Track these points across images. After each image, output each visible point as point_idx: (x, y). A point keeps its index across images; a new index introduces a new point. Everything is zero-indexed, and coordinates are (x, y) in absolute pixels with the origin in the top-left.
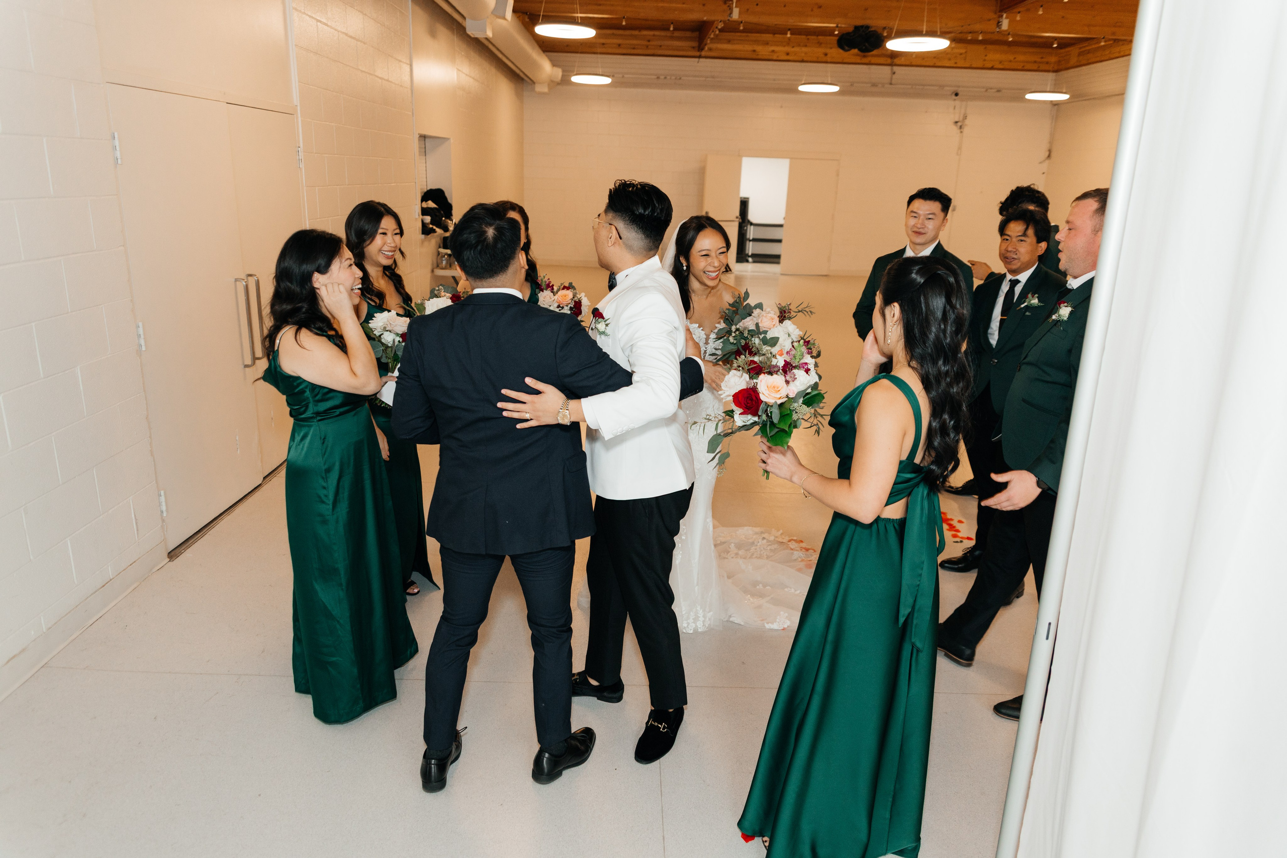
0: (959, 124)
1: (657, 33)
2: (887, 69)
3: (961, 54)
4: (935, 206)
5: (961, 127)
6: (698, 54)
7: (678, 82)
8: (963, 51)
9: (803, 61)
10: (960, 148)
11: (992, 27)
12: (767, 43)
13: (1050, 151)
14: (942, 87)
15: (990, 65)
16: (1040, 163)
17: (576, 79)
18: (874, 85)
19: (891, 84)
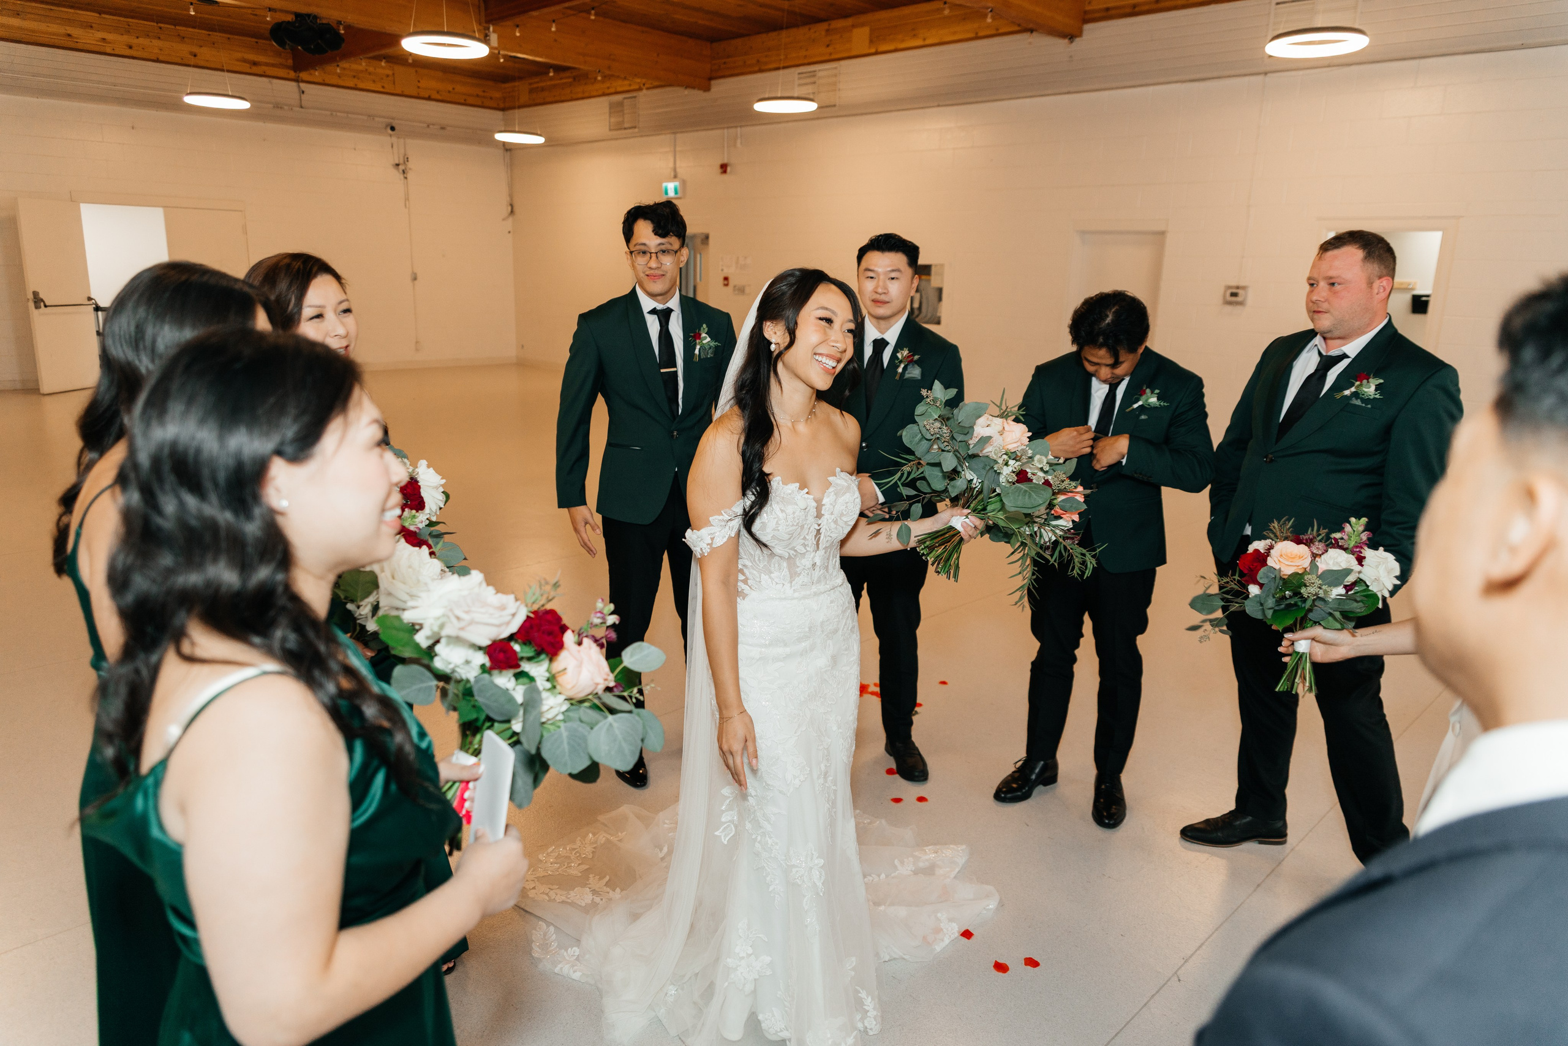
0: (401, 167)
2: (293, 85)
3: (388, 76)
5: (404, 172)
8: (390, 72)
9: (157, 61)
10: (407, 199)
12: (89, 26)
13: (512, 206)
14: (371, 116)
15: (425, 94)
16: (504, 220)
18: (278, 106)
19: (300, 107)
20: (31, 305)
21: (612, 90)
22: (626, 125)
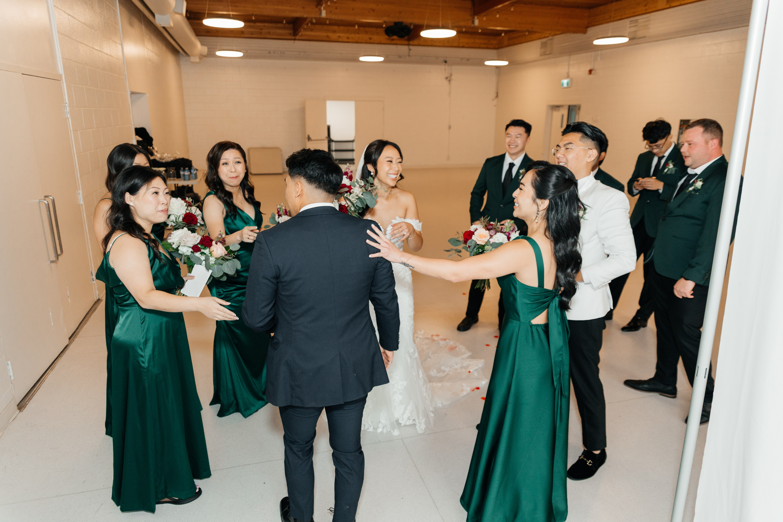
0: (449, 79)
1: (266, 24)
2: (406, 47)
4: (521, 130)
5: (450, 81)
6: (293, 38)
7: (281, 55)
9: (357, 42)
10: (450, 93)
11: (469, 24)
12: (335, 32)
13: (497, 93)
14: (437, 58)
15: (462, 45)
16: (494, 99)
17: (219, 53)
18: (400, 57)
19: (409, 56)
20: (307, 140)
21: (542, 37)
22: (548, 53)
